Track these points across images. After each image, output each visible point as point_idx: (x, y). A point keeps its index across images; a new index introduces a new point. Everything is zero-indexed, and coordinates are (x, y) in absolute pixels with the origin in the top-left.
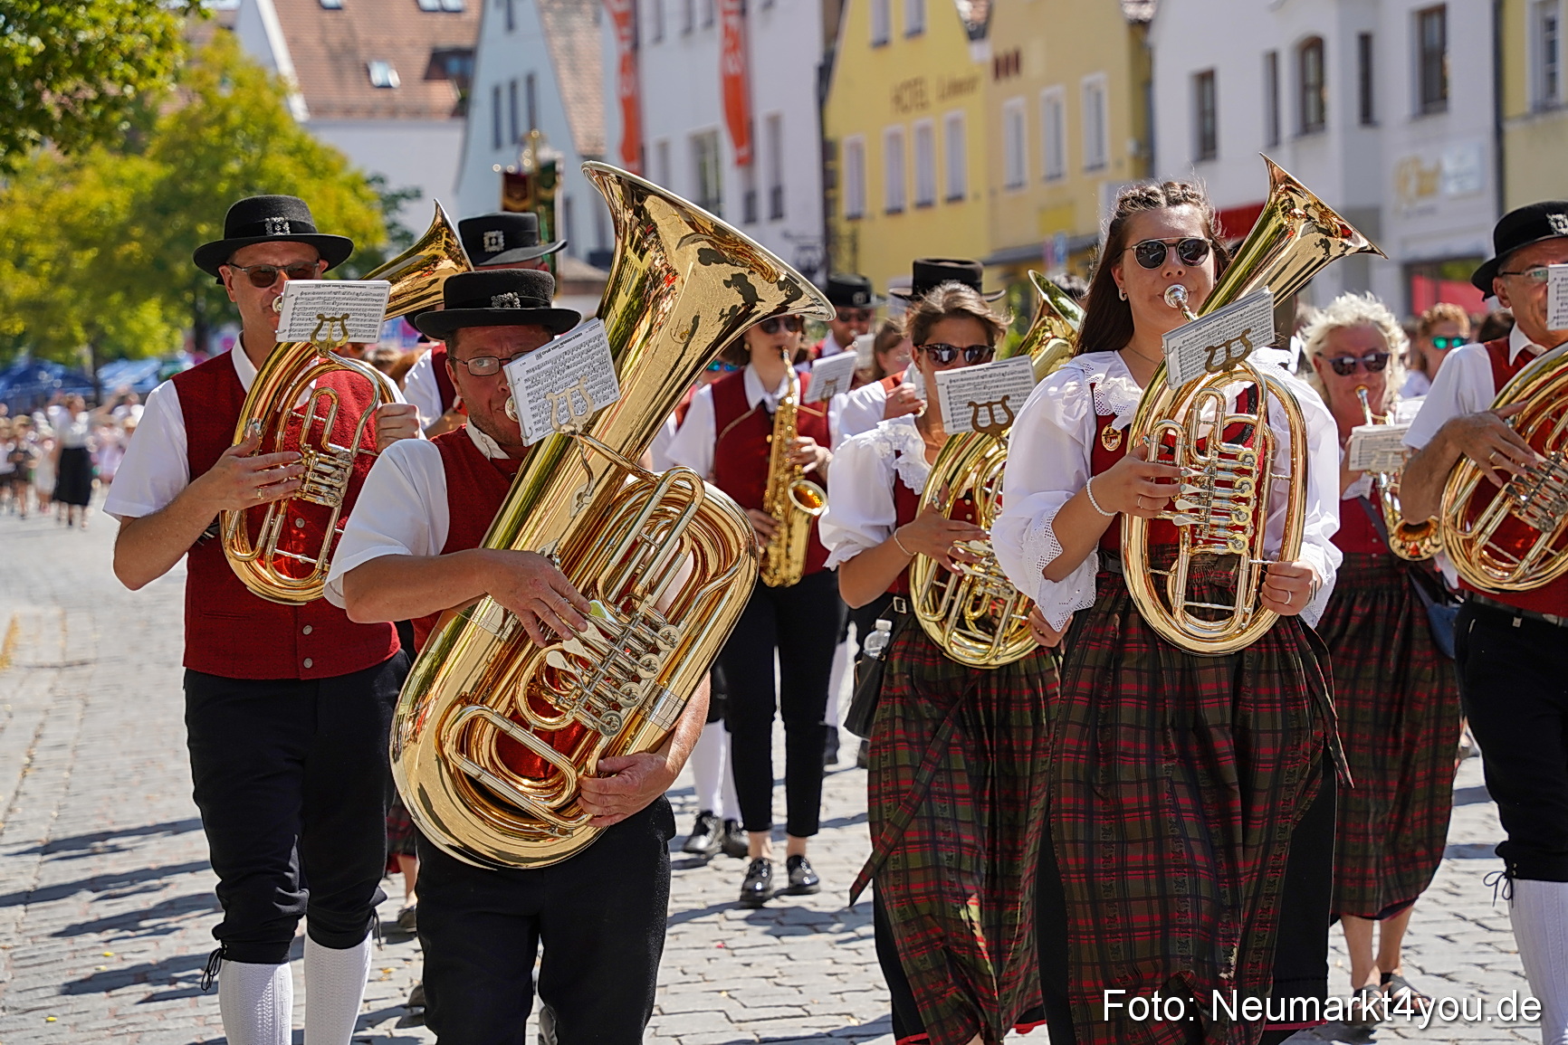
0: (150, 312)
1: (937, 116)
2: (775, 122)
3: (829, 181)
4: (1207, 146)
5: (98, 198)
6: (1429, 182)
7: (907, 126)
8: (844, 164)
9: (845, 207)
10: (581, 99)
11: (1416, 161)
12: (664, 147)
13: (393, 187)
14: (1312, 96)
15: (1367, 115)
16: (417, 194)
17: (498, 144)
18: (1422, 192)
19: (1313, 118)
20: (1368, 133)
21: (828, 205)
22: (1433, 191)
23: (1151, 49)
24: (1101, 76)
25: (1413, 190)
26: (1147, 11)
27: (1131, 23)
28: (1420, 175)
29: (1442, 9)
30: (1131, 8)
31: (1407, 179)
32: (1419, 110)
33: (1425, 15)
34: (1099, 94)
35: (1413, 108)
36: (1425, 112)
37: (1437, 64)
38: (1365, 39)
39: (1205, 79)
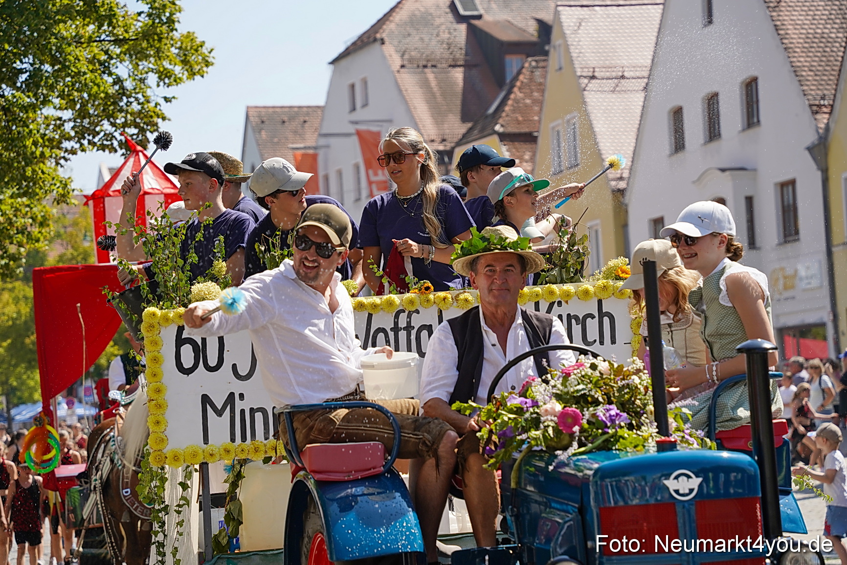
6: (790, 281)
11: (782, 269)
15: (752, 242)
18: (786, 288)
22: (793, 287)
23: (626, 205)
24: (598, 221)
25: (781, 286)
26: (622, 185)
27: (613, 191)
28: (785, 278)
29: (793, 183)
30: (613, 183)
31: (777, 280)
32: (782, 240)
33: (783, 185)
34: (597, 232)
35: (779, 240)
36: (785, 242)
37: (792, 214)
38: (749, 200)
39: (658, 222)
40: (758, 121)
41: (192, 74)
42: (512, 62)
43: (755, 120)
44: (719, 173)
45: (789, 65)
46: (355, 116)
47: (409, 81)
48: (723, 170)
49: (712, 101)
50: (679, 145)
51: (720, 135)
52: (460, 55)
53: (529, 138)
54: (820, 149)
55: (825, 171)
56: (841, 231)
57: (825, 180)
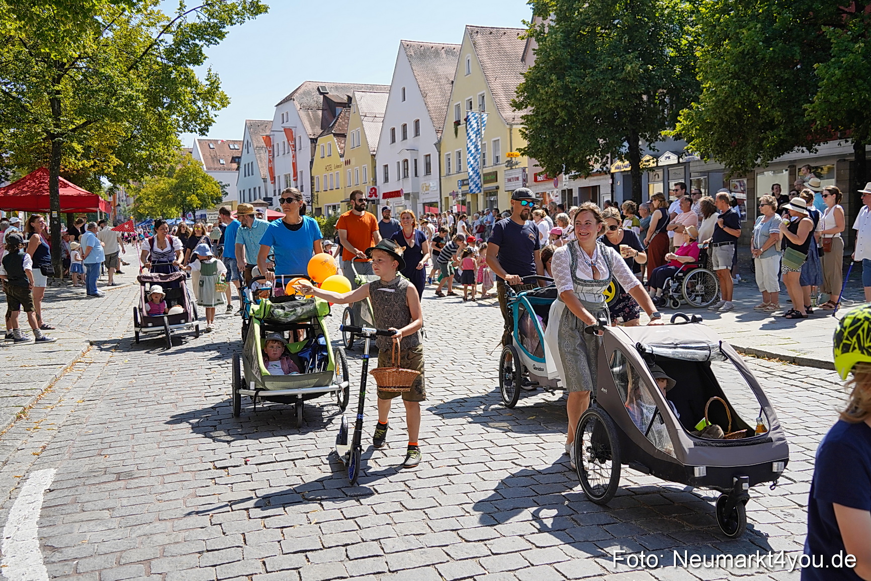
0: (173, 210)
1: (334, 172)
2: (301, 172)
3: (312, 184)
4: (386, 180)
5: (163, 186)
6: (428, 188)
7: (328, 173)
8: (315, 181)
9: (315, 190)
10: (262, 167)
11: (425, 184)
12: (279, 177)
13: (223, 184)
14: (406, 171)
15: (416, 175)
16: (229, 185)
17: (245, 176)
18: (426, 190)
19: (406, 175)
20: (416, 177)
21: (312, 189)
22: (428, 190)
23: (376, 160)
24: (366, 165)
25: (424, 190)
26: (374, 153)
27: (372, 155)
28: (426, 187)
29: (429, 155)
30: (372, 152)
31: (423, 187)
33: (426, 156)
34: (366, 168)
35: (425, 174)
36: (427, 175)
37: (429, 165)
38: (416, 160)
39: (386, 166)
40: (419, 134)
41: (224, 106)
42: (339, 109)
44: (406, 151)
45: (429, 116)
46: (283, 125)
47: (302, 113)
48: (408, 150)
49: (405, 126)
50: (393, 141)
51: (407, 138)
52: (321, 106)
53: (344, 136)
54: (438, 145)
55: (440, 152)
56: (444, 172)
57: (440, 155)
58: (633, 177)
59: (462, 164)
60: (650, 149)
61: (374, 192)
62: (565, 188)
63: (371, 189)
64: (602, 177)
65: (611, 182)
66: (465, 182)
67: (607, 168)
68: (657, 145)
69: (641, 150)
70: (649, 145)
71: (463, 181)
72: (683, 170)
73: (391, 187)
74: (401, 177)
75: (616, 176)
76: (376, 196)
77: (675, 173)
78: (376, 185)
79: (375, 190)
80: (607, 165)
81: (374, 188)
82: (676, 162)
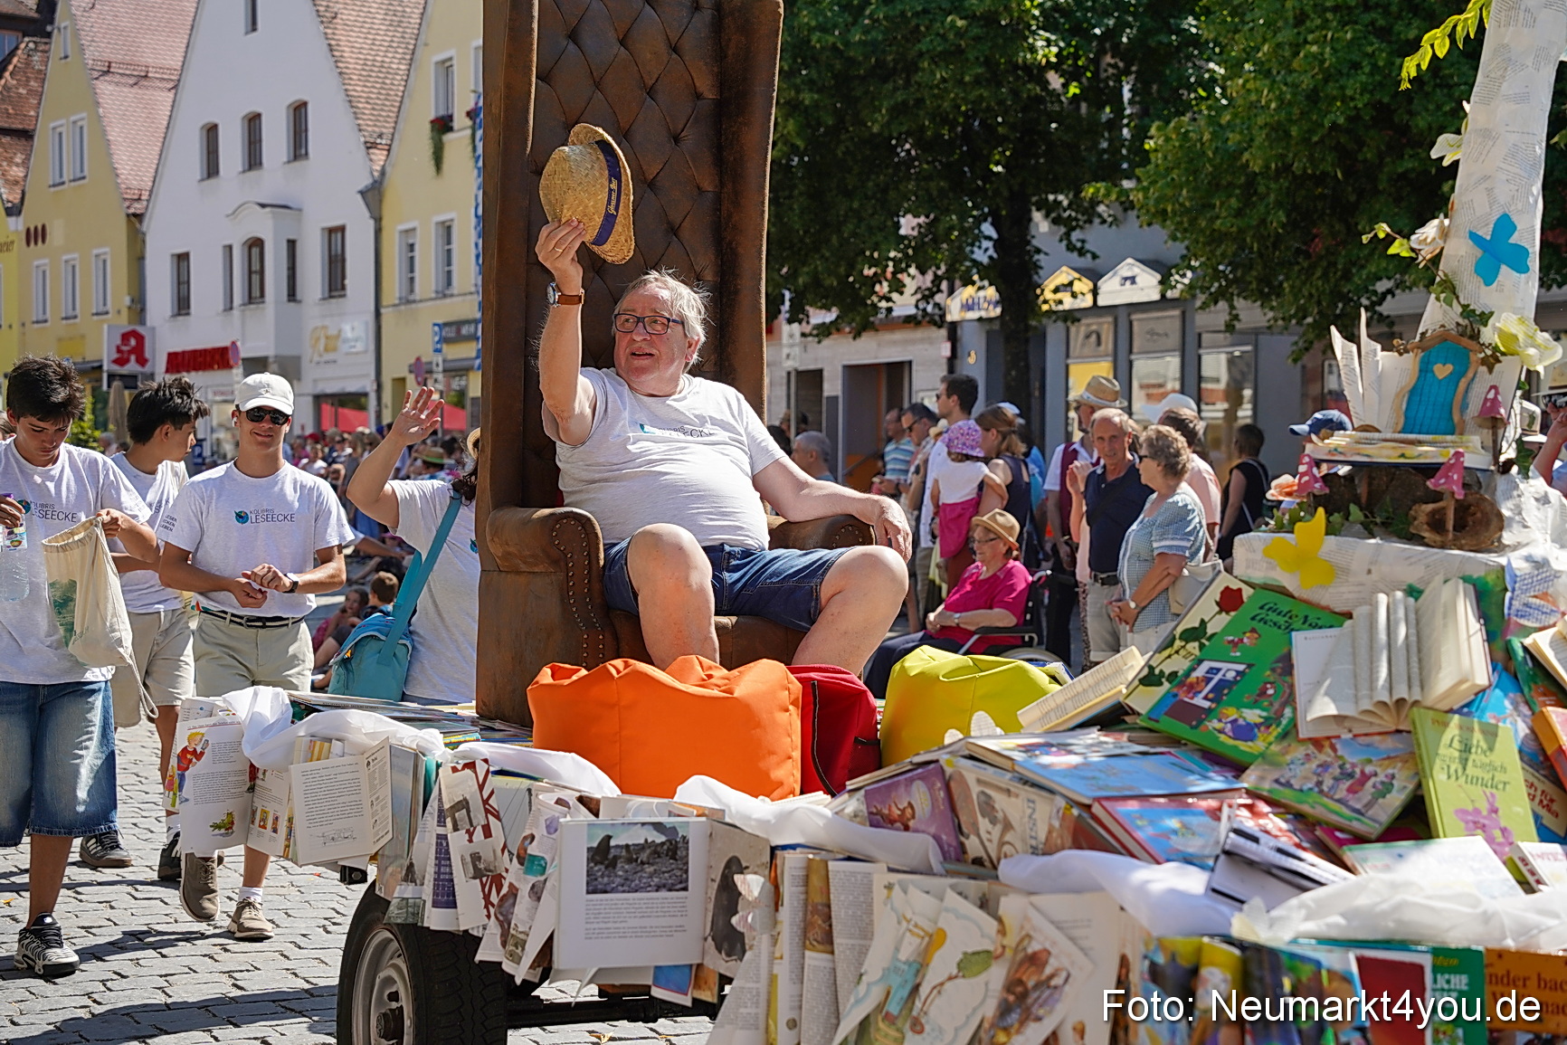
4: (182, 305)
6: (332, 343)
11: (325, 327)
14: (256, 278)
15: (292, 295)
18: (326, 350)
19: (256, 293)
20: (292, 304)
22: (335, 349)
23: (144, 234)
24: (107, 249)
25: (321, 347)
26: (137, 208)
27: (128, 215)
28: (327, 338)
29: (342, 229)
30: (127, 204)
31: (318, 339)
32: (326, 295)
33: (331, 231)
34: (105, 261)
35: (323, 293)
36: (331, 297)
37: (339, 265)
38: (292, 244)
39: (182, 259)
40: (307, 154)
43: (303, 151)
44: (258, 208)
45: (342, 95)
48: (263, 206)
49: (253, 121)
50: (212, 169)
51: (261, 164)
53: (24, 136)
54: (374, 195)
55: (378, 220)
56: (392, 290)
57: (378, 232)
58: (1007, 339)
59: (455, 268)
60: (1071, 248)
61: (133, 345)
62: (790, 365)
63: (125, 337)
64: (919, 334)
65: (946, 350)
66: (465, 330)
67: (937, 305)
68: (1094, 236)
69: (1038, 251)
70: (1068, 235)
71: (458, 324)
72: (1177, 324)
73: (201, 332)
74: (237, 300)
75: (966, 335)
76: (142, 361)
77: (1152, 333)
78: (142, 322)
79: (140, 339)
80: (939, 298)
81: (134, 334)
82: (1155, 296)
